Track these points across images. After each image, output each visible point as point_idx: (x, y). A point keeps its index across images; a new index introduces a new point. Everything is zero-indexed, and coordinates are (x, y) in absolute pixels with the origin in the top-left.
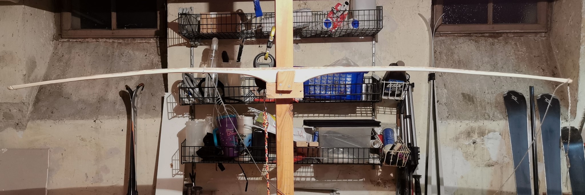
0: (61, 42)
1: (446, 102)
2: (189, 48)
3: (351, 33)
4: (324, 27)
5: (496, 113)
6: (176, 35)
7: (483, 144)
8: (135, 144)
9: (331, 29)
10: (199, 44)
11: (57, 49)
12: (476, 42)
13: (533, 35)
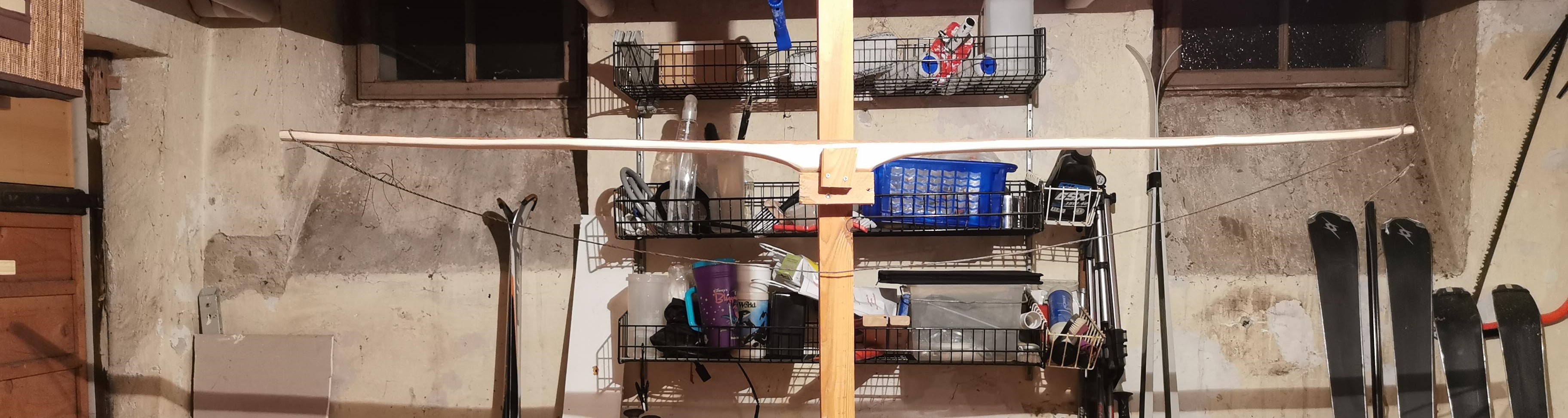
0: (356, 109)
1: (1186, 236)
2: (634, 120)
3: (979, 86)
4: (923, 73)
5: (1292, 259)
6: (606, 92)
7: (1264, 326)
8: (518, 324)
9: (937, 77)
10: (655, 110)
11: (349, 123)
12: (1252, 108)
13: (1379, 92)
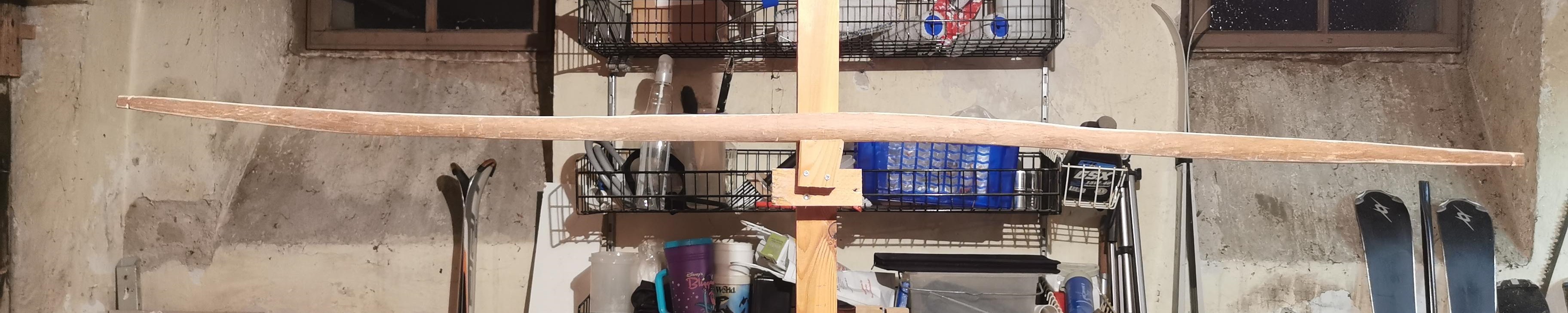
0: (304, 60)
1: (1218, 215)
2: (606, 78)
3: (989, 49)
4: (926, 34)
5: (1338, 244)
6: (576, 47)
8: (470, 304)
9: (942, 37)
10: (628, 68)
11: (297, 75)
12: (1289, 73)
13: (1428, 58)
